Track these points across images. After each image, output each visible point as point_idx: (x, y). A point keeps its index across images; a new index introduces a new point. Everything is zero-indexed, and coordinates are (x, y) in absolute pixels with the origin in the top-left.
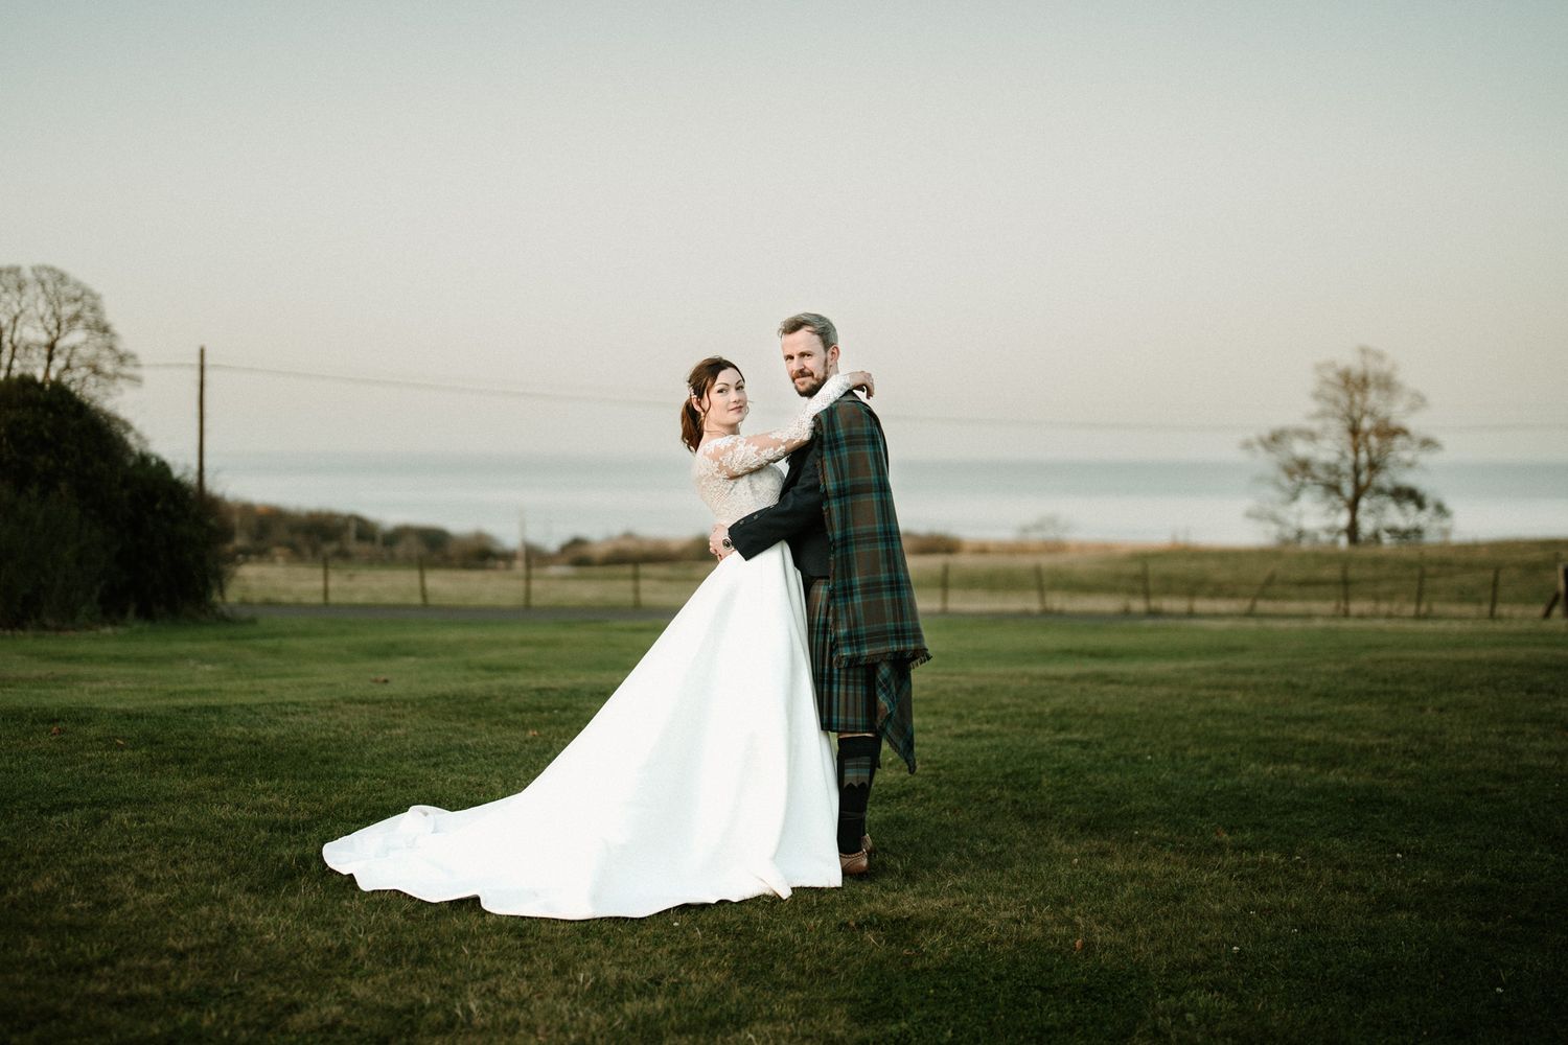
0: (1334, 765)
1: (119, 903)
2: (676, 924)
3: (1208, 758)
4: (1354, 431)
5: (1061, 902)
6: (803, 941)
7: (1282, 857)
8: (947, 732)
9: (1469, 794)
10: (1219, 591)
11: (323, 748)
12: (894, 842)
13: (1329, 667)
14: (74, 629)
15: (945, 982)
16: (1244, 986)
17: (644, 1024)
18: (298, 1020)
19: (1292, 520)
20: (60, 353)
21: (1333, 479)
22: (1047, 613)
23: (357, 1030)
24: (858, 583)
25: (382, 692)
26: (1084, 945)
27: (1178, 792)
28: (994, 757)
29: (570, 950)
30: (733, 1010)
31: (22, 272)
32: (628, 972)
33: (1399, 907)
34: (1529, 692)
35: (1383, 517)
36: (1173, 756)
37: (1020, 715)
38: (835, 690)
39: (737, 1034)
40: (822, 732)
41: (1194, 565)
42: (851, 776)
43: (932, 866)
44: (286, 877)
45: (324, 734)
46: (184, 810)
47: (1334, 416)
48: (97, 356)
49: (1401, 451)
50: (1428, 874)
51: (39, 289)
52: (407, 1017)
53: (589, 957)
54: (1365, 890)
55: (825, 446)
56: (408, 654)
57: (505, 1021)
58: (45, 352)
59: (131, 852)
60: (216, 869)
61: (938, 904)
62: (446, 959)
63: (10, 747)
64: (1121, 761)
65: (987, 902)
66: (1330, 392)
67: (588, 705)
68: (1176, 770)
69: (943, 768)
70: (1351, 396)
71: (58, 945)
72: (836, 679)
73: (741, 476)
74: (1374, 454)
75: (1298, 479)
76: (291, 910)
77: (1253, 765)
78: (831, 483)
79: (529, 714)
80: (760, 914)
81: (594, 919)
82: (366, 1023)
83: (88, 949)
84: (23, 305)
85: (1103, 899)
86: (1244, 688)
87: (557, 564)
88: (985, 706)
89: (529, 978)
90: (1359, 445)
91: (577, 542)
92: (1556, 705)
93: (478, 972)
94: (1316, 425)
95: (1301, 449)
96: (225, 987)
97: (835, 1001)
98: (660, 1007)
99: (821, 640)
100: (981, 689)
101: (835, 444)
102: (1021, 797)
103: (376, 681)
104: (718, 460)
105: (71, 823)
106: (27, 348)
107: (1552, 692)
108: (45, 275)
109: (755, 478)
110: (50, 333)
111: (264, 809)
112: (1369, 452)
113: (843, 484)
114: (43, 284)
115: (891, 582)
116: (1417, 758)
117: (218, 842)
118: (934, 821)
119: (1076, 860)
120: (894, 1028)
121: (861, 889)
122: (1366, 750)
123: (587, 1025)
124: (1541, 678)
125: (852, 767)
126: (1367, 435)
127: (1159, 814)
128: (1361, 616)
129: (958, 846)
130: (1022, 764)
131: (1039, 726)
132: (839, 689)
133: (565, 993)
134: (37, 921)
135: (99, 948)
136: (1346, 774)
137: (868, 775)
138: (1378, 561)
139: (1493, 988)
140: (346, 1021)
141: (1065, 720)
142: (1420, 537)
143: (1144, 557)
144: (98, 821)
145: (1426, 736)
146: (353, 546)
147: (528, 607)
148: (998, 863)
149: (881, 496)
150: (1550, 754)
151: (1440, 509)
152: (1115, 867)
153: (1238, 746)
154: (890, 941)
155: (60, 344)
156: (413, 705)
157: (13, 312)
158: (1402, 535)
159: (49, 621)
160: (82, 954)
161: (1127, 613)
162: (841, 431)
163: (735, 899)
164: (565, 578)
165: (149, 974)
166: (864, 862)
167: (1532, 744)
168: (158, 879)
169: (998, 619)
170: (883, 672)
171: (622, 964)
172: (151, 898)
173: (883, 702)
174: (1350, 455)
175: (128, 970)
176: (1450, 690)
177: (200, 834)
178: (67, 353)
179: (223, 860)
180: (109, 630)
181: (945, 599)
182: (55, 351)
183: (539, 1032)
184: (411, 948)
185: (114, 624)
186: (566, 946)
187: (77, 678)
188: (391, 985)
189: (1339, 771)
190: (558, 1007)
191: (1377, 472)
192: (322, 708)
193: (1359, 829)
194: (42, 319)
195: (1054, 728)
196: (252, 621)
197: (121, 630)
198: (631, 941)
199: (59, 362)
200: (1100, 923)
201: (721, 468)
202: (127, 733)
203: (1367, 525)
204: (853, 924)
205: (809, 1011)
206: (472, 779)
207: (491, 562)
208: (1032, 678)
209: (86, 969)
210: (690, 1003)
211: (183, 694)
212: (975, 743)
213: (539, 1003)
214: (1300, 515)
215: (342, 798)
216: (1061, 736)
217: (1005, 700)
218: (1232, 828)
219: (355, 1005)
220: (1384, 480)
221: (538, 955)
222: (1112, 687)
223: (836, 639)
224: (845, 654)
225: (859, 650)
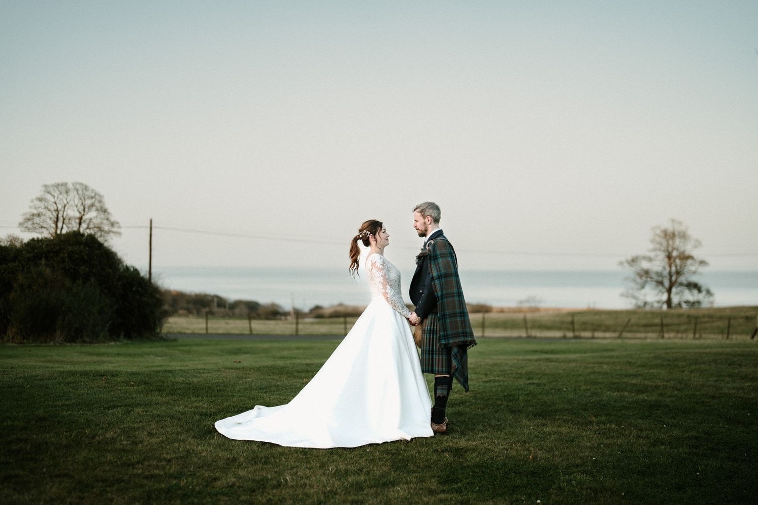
0: (643, 393)
1: (142, 442)
2: (368, 450)
3: (590, 390)
4: (669, 257)
5: (525, 442)
6: (420, 456)
7: (616, 426)
8: (480, 380)
9: (697, 403)
10: (607, 329)
11: (217, 386)
12: (457, 421)
13: (647, 355)
14: (98, 343)
15: (476, 470)
16: (596, 472)
17: (356, 485)
18: (219, 483)
19: (642, 297)
20: (84, 222)
21: (660, 279)
22: (529, 337)
23: (242, 487)
24: (448, 314)
25: (239, 365)
26: (533, 458)
27: (576, 402)
28: (500, 389)
29: (326, 459)
30: (392, 479)
31: (68, 185)
32: (349, 467)
33: (662, 444)
34: (730, 365)
35: (682, 296)
36: (575, 389)
37: (512, 374)
39: (393, 488)
41: (597, 317)
42: (439, 392)
43: (472, 430)
44: (208, 433)
45: (217, 381)
46: (163, 408)
47: (660, 250)
48: (101, 223)
49: (691, 266)
50: (676, 432)
51: (76, 193)
52: (261, 483)
53: (334, 462)
54: (648, 438)
56: (246, 353)
57: (301, 484)
58: (78, 221)
59: (144, 424)
60: (179, 430)
61: (474, 443)
62: (276, 462)
63: (86, 385)
64: (553, 391)
65: (494, 442)
66: (658, 239)
68: (575, 394)
69: (479, 393)
70: (668, 241)
71: (120, 457)
72: (434, 352)
74: (678, 268)
75: (644, 279)
76: (212, 445)
77: (608, 392)
78: (435, 273)
79: (304, 374)
80: (403, 447)
81: (335, 448)
82: (245, 484)
83: (132, 458)
84: (68, 200)
85: (542, 441)
86: (608, 364)
87: (309, 317)
88: (498, 370)
89: (309, 469)
90: (672, 263)
91: (318, 308)
92: (740, 370)
93: (289, 467)
94: (652, 255)
95: (645, 265)
96: (188, 472)
97: (432, 477)
98: (362, 478)
100: (496, 365)
101: (435, 257)
102: (510, 404)
103: (235, 362)
105: (118, 412)
106: (69, 219)
107: (740, 365)
108: (78, 187)
110: (80, 213)
111: (196, 407)
112: (676, 266)
113: (440, 274)
114: (77, 191)
116: (678, 390)
117: (179, 419)
118: (474, 413)
119: (532, 427)
120: (456, 486)
121: (443, 438)
122: (657, 387)
123: (334, 485)
124: (735, 359)
125: (440, 389)
126: (675, 259)
127: (567, 410)
128: (669, 338)
129: (483, 422)
130: (511, 392)
131: (520, 378)
133: (324, 474)
134: (110, 448)
135: (136, 458)
136: (646, 396)
137: (446, 392)
138: (680, 316)
139: (696, 472)
140: (237, 484)
141: (531, 376)
142: (700, 305)
143: (573, 314)
144: (129, 412)
145: (683, 382)
146: (216, 309)
147: (297, 335)
148: (499, 428)
150: (733, 389)
151: (708, 292)
152: (547, 429)
153: (603, 386)
154: (454, 456)
155: (84, 218)
156: (254, 370)
157: (64, 203)
158: (692, 304)
159: (86, 339)
160: (130, 459)
161: (564, 337)
162: (438, 252)
164: (313, 323)
165: (157, 467)
166: (445, 428)
167: (727, 385)
168: (156, 433)
169: (506, 339)
170: (455, 350)
171: (346, 464)
172: (154, 440)
173: (454, 363)
174: (668, 268)
175: (149, 466)
176: (696, 364)
177: (172, 417)
178: (88, 221)
179: (181, 426)
180: (113, 343)
181: (483, 332)
182: (82, 221)
183: (315, 487)
184: (261, 458)
185: (115, 341)
186: (324, 458)
187: (103, 362)
188: (255, 471)
189: (645, 395)
190: (322, 479)
191: (680, 276)
192: (215, 371)
193: (650, 416)
194: (77, 206)
195: (526, 379)
196: (175, 340)
197: (118, 343)
198: (350, 456)
199: (84, 226)
200: (540, 450)
202: (135, 380)
203: (675, 299)
204: (440, 450)
205: (422, 480)
206: (281, 397)
207: (278, 317)
208: (518, 360)
209: (132, 465)
210: (374, 478)
211: (153, 366)
212: (492, 384)
213: (314, 478)
214: (645, 295)
215: (228, 403)
216: (529, 381)
217: (506, 368)
218: (597, 415)
219: (240, 478)
220: (682, 279)
221: (313, 461)
222: (553, 363)
223: (439, 337)
224: (443, 343)
225: (448, 341)
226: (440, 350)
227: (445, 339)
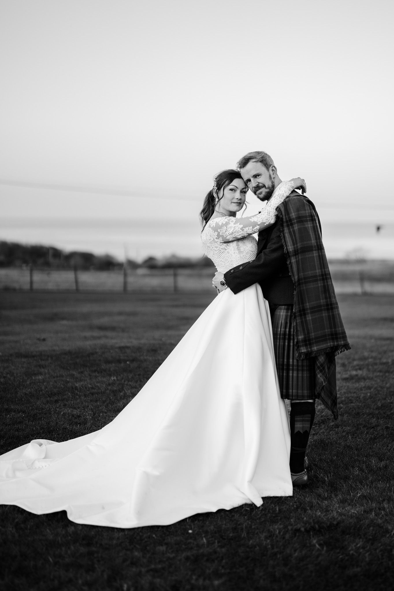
2: (190, 531)
12: (321, 460)
24: (308, 307)
28: (369, 394)
37: (376, 364)
38: (291, 374)
40: (281, 400)
42: (299, 426)
43: (346, 478)
55: (285, 224)
56: (63, 319)
61: (354, 511)
67: (145, 358)
72: (291, 367)
73: (232, 241)
78: (290, 247)
79: (113, 365)
87: (142, 269)
99: (282, 343)
101: (290, 222)
104: (217, 231)
109: (240, 243)
113: (297, 247)
115: (327, 305)
118: (343, 442)
121: (305, 497)
125: (299, 421)
129: (360, 462)
130: (385, 399)
132: (293, 373)
137: (309, 426)
146: (51, 260)
147: (124, 291)
149: (319, 253)
156: (52, 358)
162: (293, 214)
163: (228, 508)
164: (144, 276)
166: (306, 478)
170: (320, 360)
192: (2, 360)
201: (219, 236)
204: (303, 529)
212: (356, 384)
223: (297, 342)
224: (303, 351)
225: (310, 348)
226: (300, 364)
227: (306, 345)
